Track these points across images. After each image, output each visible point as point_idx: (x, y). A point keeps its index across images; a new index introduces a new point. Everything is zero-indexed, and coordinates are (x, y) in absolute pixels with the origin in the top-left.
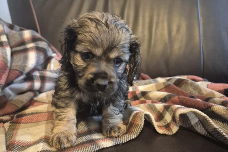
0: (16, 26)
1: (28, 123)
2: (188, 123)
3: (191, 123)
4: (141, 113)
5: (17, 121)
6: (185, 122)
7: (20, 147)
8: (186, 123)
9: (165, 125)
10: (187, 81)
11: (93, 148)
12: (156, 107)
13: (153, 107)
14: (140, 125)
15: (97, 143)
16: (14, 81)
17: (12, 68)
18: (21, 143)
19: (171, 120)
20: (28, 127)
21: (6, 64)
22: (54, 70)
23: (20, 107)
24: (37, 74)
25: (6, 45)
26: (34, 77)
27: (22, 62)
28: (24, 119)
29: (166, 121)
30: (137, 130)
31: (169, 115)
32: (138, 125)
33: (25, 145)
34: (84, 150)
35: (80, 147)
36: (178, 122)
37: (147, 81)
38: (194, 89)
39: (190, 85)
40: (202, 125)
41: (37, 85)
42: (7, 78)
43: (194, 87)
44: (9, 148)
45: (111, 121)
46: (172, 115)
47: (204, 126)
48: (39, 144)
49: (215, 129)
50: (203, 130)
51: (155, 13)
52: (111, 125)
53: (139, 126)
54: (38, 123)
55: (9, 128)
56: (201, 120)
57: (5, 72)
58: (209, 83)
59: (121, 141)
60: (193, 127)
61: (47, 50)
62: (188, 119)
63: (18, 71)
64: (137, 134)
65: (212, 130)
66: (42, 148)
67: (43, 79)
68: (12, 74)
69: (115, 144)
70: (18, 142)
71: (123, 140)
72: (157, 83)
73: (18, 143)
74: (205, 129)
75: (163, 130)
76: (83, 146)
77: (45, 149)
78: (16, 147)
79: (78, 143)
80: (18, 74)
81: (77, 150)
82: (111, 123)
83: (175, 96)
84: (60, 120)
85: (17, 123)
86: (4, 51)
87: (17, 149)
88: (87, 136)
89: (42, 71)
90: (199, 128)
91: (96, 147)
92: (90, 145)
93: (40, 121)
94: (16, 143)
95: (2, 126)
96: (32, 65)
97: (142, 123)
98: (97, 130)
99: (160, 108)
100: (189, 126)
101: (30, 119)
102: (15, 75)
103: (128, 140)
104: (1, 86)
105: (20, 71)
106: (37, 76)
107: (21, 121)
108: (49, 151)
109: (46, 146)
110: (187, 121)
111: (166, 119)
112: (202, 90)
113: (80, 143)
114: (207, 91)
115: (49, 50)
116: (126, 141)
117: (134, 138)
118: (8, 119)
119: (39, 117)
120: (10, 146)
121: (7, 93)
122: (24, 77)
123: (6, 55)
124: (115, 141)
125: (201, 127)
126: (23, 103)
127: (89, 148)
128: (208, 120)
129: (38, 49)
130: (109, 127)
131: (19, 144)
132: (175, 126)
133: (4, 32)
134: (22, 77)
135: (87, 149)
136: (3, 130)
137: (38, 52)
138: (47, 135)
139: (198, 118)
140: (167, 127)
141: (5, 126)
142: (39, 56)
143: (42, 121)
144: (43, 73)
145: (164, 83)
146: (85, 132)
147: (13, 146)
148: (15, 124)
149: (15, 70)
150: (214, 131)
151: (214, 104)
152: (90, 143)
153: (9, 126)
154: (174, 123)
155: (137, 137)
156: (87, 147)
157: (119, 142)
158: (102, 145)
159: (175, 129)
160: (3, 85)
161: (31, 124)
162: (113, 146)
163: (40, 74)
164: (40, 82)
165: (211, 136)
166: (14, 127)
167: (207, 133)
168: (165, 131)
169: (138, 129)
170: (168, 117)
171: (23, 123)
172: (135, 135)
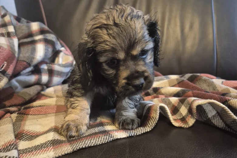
0: (23, 19)
1: (36, 115)
2: (205, 116)
3: (207, 116)
4: (156, 105)
5: (24, 112)
6: (201, 116)
7: (29, 137)
8: (203, 116)
9: (180, 118)
10: (201, 77)
11: (106, 138)
12: (170, 101)
13: (167, 101)
14: (155, 117)
15: (111, 134)
16: (22, 73)
17: (20, 59)
18: (30, 133)
19: (187, 113)
20: (37, 119)
21: (13, 54)
22: (62, 64)
23: (27, 99)
24: (45, 67)
25: (13, 36)
26: (42, 70)
27: (30, 54)
28: (32, 110)
29: (181, 114)
30: (151, 123)
31: (185, 108)
32: (153, 117)
33: (34, 135)
34: (97, 139)
35: (92, 137)
36: (195, 114)
37: (159, 78)
38: (208, 86)
39: (204, 82)
40: (220, 118)
41: (45, 78)
42: (15, 68)
43: (209, 83)
44: (17, 136)
45: (124, 113)
46: (188, 108)
47: (222, 118)
48: (50, 133)
49: (234, 120)
50: (221, 122)
51: (168, 9)
52: (124, 118)
53: (154, 119)
54: (47, 115)
55: (16, 119)
56: (219, 111)
57: (12, 63)
58: (224, 80)
59: (135, 133)
60: (210, 120)
61: (56, 42)
62: (205, 112)
63: (26, 62)
64: (152, 127)
65: (231, 122)
66: (53, 138)
67: (51, 72)
68: (20, 65)
69: (129, 135)
70: (27, 131)
71: (137, 132)
72: (169, 79)
73: (26, 133)
74: (223, 122)
75: (179, 122)
76: (96, 136)
77: (55, 139)
78: (24, 136)
79: (90, 133)
80: (26, 66)
81: (90, 139)
82: (124, 116)
83: (189, 91)
84: (73, 108)
85: (25, 114)
86: (11, 41)
87: (26, 138)
88: (99, 127)
89: (50, 65)
90: (216, 121)
91: (110, 137)
92: (103, 136)
93: (49, 114)
94: (24, 132)
95: (9, 116)
96: (40, 56)
97: (157, 115)
98: (110, 123)
99: (174, 102)
100: (206, 119)
101: (38, 111)
102: (23, 66)
103: (142, 133)
104: (9, 76)
105: (27, 63)
106: (45, 69)
107: (29, 112)
108: (60, 140)
109: (57, 136)
110: (203, 114)
111: (181, 112)
112: (217, 86)
113: (93, 133)
114: (222, 87)
115: (57, 44)
116: (140, 134)
117: (149, 130)
118: (15, 110)
119: (48, 109)
120: (19, 135)
121: (14, 85)
122: (32, 70)
123: (14, 46)
124: (129, 132)
125: (218, 120)
126: (30, 95)
127: (102, 138)
128: (227, 111)
129: (47, 41)
130: (122, 119)
131: (28, 134)
132: (191, 118)
133: (12, 22)
134: (29, 69)
135: (100, 139)
136: (11, 120)
137: (46, 44)
138: (58, 125)
139: (216, 111)
140: (183, 120)
141: (12, 117)
142: (48, 49)
143: (50, 113)
144: (51, 67)
145: (177, 79)
146: (97, 123)
147: (22, 135)
148: (23, 115)
149: (22, 61)
150: (233, 122)
151: (230, 98)
152: (103, 134)
153: (17, 117)
154: (190, 116)
155: (152, 130)
156: (99, 137)
157: (133, 133)
158: (116, 136)
159: (191, 122)
160: (11, 75)
161: (39, 116)
162: (127, 137)
163: (48, 67)
164: (48, 75)
165: (229, 129)
166: (22, 118)
167: (225, 126)
168: (180, 124)
169: (153, 121)
170: (184, 111)
171: (31, 114)
172: (150, 128)
